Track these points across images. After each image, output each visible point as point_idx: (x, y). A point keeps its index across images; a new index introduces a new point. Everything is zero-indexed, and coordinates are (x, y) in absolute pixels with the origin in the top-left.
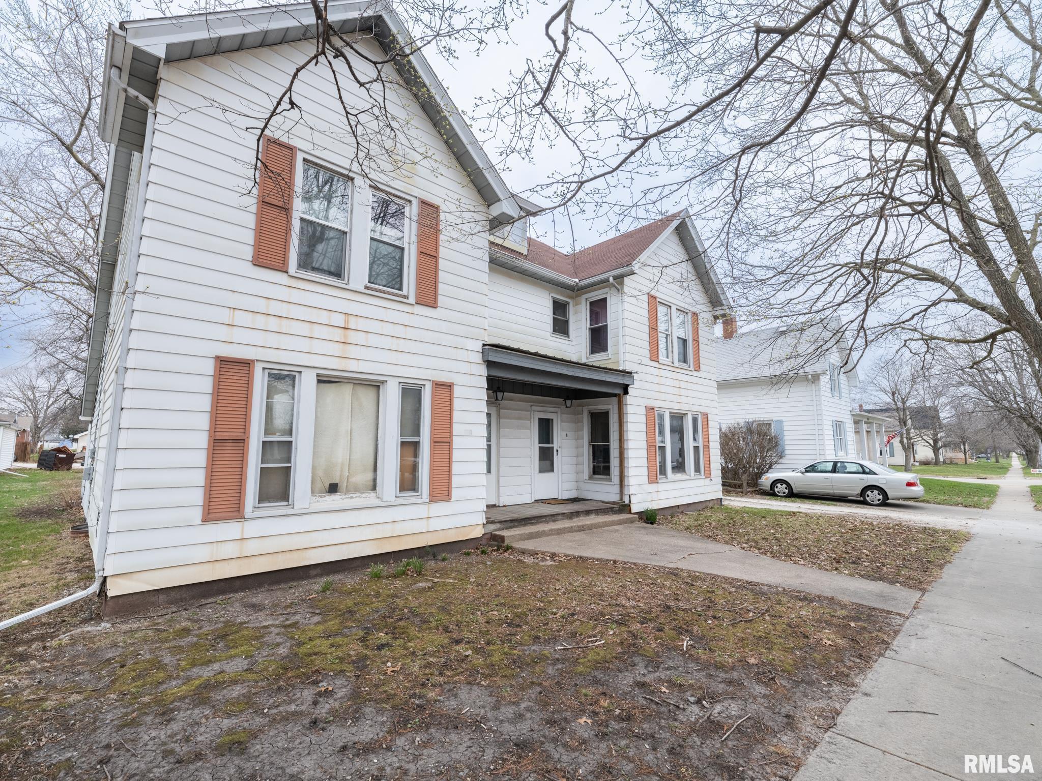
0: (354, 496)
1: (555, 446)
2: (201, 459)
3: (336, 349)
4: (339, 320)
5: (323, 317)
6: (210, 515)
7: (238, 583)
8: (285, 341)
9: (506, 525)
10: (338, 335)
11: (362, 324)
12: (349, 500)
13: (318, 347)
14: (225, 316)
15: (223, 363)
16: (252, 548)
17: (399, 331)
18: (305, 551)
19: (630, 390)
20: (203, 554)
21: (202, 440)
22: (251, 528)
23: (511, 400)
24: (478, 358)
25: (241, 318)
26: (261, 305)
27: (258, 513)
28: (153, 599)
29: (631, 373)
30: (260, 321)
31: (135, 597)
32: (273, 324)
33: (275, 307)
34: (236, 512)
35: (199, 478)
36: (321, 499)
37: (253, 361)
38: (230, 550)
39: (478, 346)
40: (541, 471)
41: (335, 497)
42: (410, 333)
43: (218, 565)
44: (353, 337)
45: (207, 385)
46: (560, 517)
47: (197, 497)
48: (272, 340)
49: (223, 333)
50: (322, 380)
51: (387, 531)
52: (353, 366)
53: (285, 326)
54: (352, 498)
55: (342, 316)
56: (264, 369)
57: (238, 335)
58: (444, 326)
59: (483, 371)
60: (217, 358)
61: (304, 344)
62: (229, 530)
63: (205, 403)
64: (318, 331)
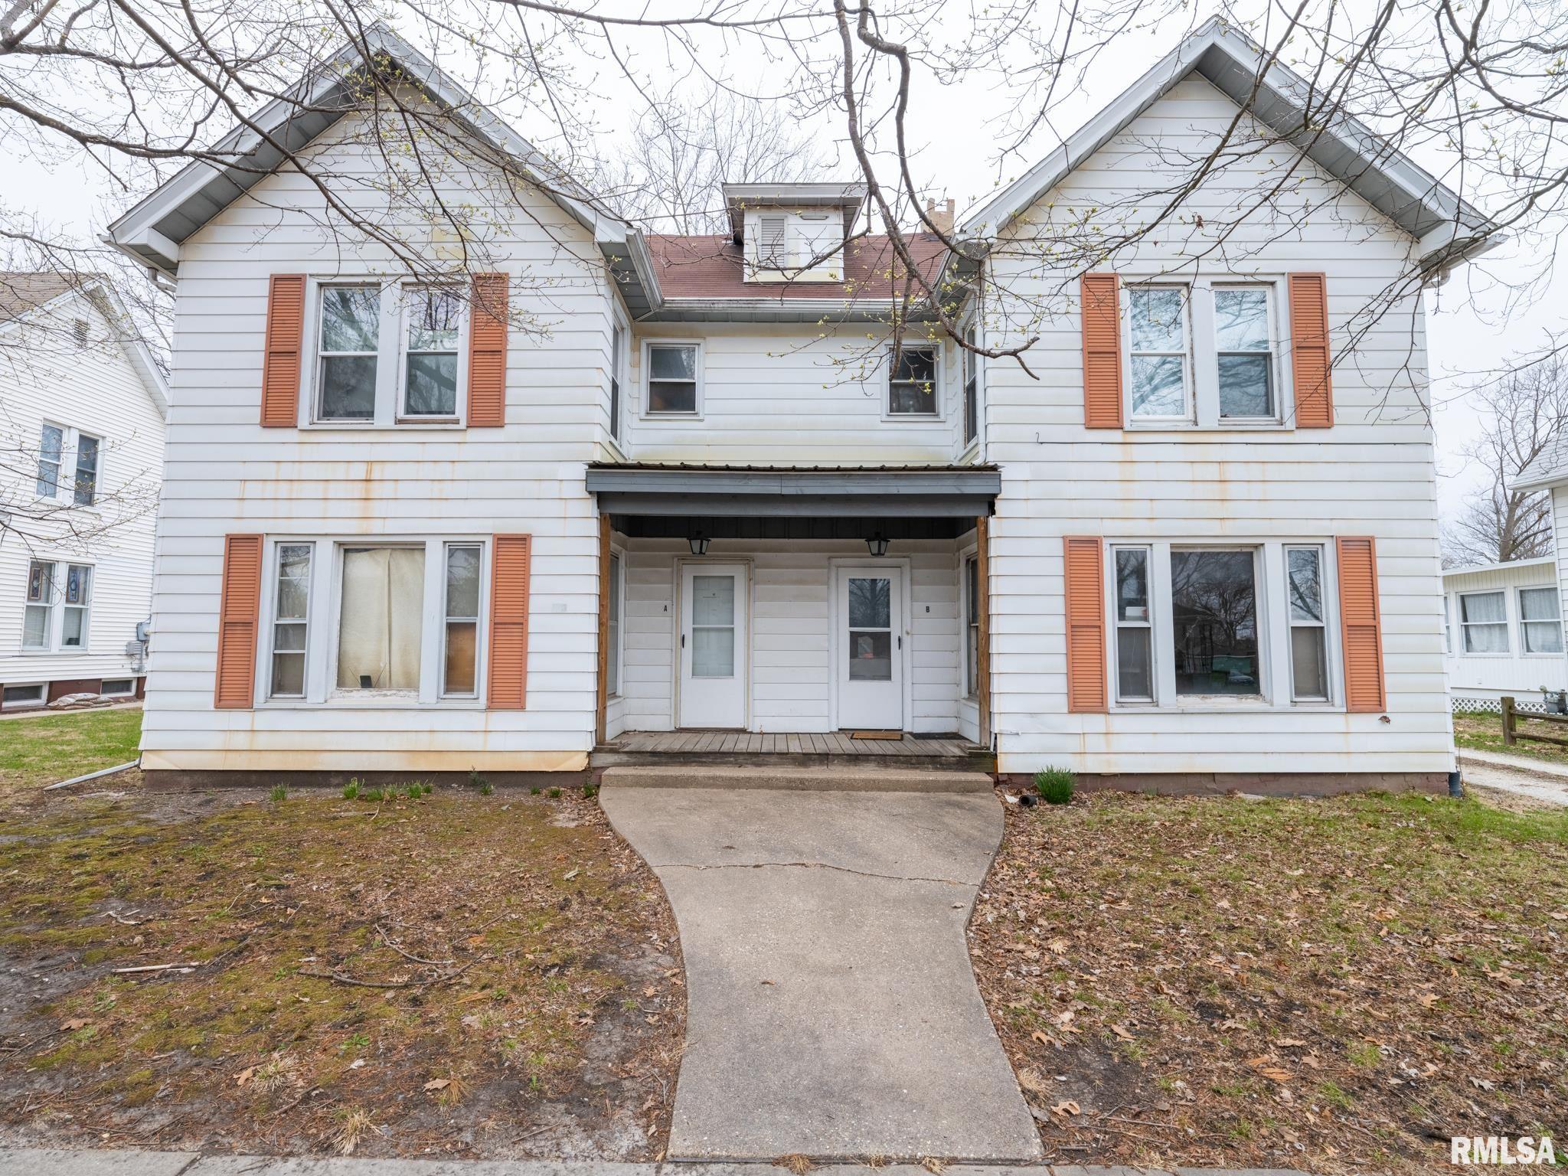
0: (389, 693)
1: (895, 630)
2: (213, 643)
3: (356, 508)
4: (360, 471)
5: (340, 472)
6: (222, 702)
7: (254, 778)
8: (297, 509)
9: (641, 759)
10: (358, 490)
11: (390, 471)
12: (381, 698)
13: (334, 508)
14: (234, 489)
15: (232, 540)
16: (262, 741)
17: (444, 471)
18: (318, 753)
19: (999, 506)
20: (217, 741)
21: (214, 624)
22: (262, 720)
23: (781, 551)
24: (580, 490)
25: (253, 490)
26: (270, 471)
27: (272, 704)
28: (179, 779)
29: (994, 468)
30: (270, 490)
31: (165, 774)
32: (283, 490)
33: (287, 471)
34: (245, 701)
35: (212, 662)
36: (346, 694)
37: (261, 536)
38: (241, 741)
39: (581, 471)
40: (854, 676)
41: (366, 693)
42: (460, 471)
43: (230, 754)
44: (377, 490)
45: (218, 565)
46: (773, 759)
47: (210, 682)
48: (283, 508)
49: (233, 508)
50: (348, 549)
51: (423, 742)
52: (376, 527)
53: (298, 490)
54: (385, 695)
55: (364, 466)
56: (276, 542)
57: (249, 509)
58: (517, 452)
59: (591, 508)
60: (227, 535)
61: (317, 508)
62: (239, 719)
63: (217, 585)
64: (335, 490)
